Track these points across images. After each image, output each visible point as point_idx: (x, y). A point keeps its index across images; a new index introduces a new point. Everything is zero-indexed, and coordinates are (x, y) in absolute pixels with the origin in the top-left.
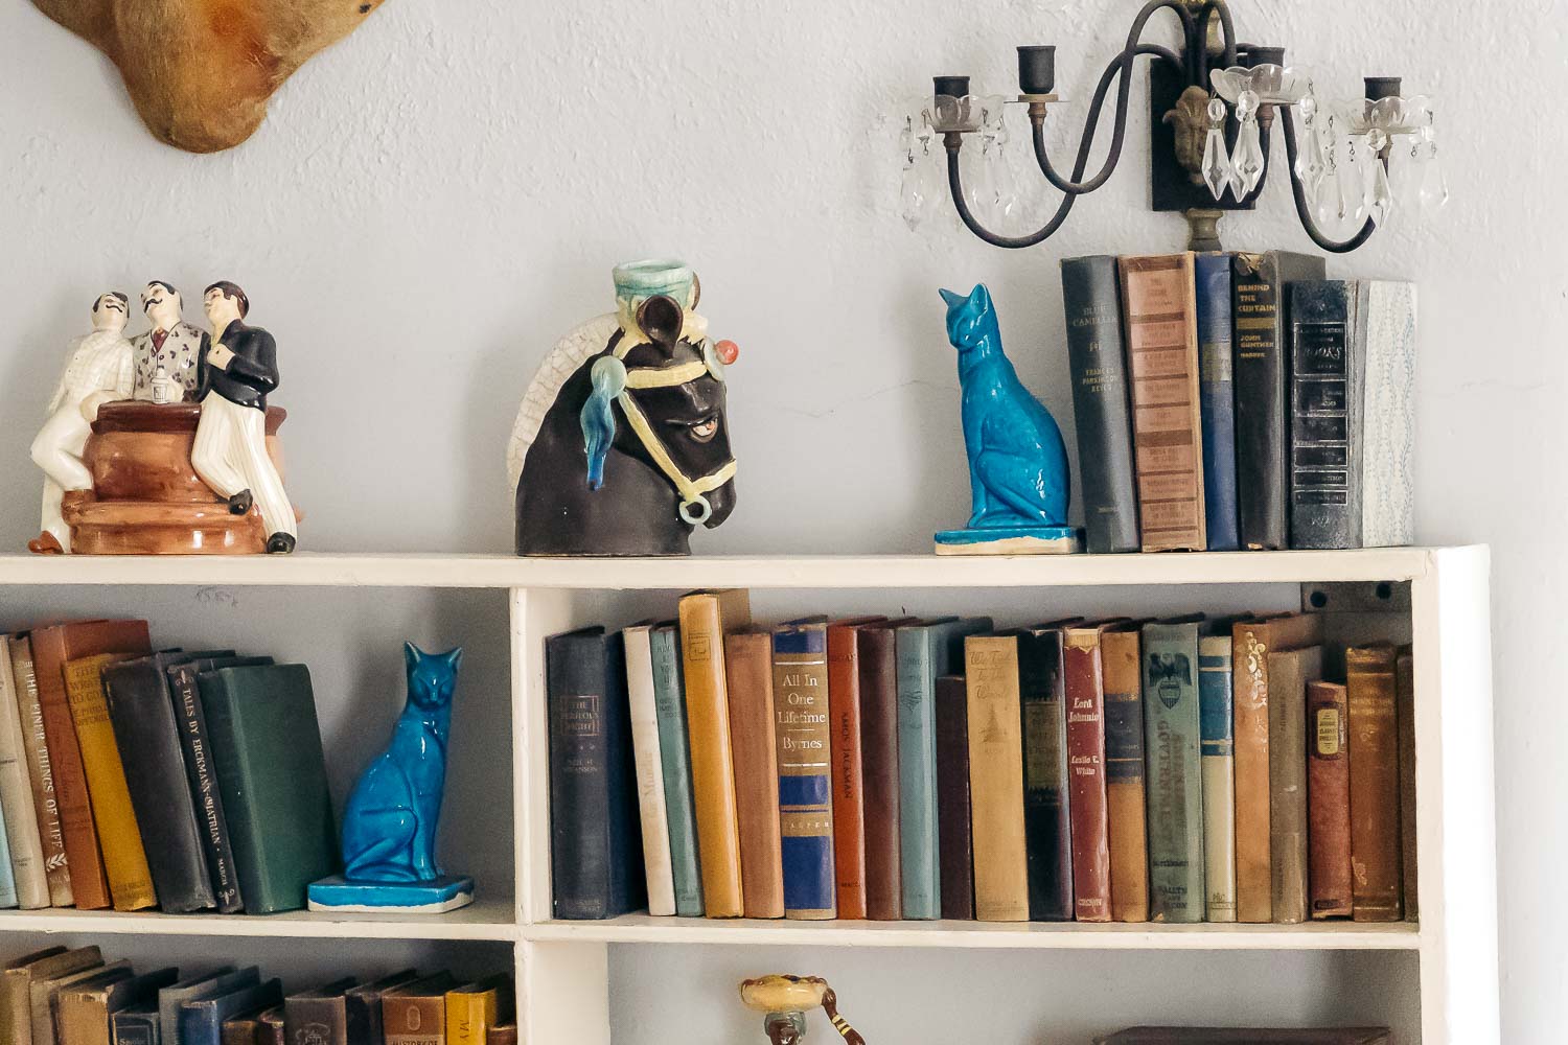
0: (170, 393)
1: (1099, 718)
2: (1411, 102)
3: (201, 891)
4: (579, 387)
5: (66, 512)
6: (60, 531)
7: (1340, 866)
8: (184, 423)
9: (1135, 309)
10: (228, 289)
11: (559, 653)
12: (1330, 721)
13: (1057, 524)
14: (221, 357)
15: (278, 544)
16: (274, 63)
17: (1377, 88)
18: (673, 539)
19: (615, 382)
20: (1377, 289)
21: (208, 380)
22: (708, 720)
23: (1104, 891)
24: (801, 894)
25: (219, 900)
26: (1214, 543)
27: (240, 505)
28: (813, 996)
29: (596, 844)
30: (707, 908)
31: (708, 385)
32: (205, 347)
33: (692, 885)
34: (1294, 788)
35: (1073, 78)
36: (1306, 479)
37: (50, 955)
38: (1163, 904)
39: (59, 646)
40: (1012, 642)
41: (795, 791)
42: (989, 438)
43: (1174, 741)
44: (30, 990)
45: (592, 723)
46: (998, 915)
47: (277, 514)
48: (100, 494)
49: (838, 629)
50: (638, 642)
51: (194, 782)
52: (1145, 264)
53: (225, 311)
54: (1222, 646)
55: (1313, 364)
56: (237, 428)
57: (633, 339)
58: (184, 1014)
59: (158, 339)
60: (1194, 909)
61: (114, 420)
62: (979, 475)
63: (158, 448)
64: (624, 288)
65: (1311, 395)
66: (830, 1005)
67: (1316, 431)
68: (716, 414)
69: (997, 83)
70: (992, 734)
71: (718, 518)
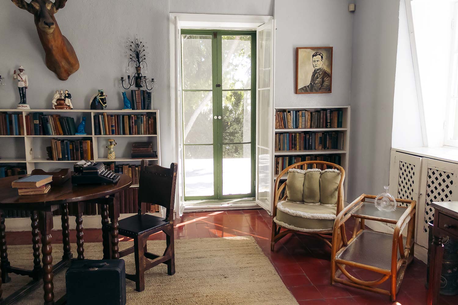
0: (63, 98)
1: (134, 121)
2: (155, 80)
3: (67, 134)
4: (95, 98)
5: (55, 106)
6: (54, 108)
7: (150, 131)
8: (64, 100)
9: (136, 93)
10: (67, 91)
11: (94, 116)
12: (150, 121)
13: (131, 108)
14: (67, 95)
15: (72, 109)
16: (69, 74)
17: (153, 79)
18: (102, 109)
19: (99, 98)
20: (152, 93)
21: (65, 97)
22: (106, 122)
23: (134, 133)
24: (113, 133)
25: (68, 134)
26: (142, 109)
27: (69, 106)
28: (113, 140)
29: (98, 130)
30: (106, 134)
31: (105, 98)
32: (65, 95)
33: (105, 133)
34: (147, 126)
35: (131, 78)
36: (148, 104)
37: (54, 138)
38: (138, 134)
39: (55, 116)
40: (128, 116)
41: (112, 126)
42: (126, 102)
43: (139, 123)
44: (54, 141)
45: (97, 122)
46: (127, 134)
47: (72, 107)
48: (58, 105)
49: (115, 115)
50: (100, 116)
51: (67, 127)
52: (137, 90)
53: (67, 92)
54: (142, 116)
55: (148, 98)
56: (68, 100)
57: (100, 95)
58: (66, 142)
59: (62, 94)
60: (141, 134)
61: (58, 100)
62: (125, 104)
63: (62, 102)
64: (99, 91)
65: (148, 100)
66: (114, 141)
67: (148, 102)
68: (106, 100)
69: (126, 78)
70: (126, 122)
71: (106, 107)
